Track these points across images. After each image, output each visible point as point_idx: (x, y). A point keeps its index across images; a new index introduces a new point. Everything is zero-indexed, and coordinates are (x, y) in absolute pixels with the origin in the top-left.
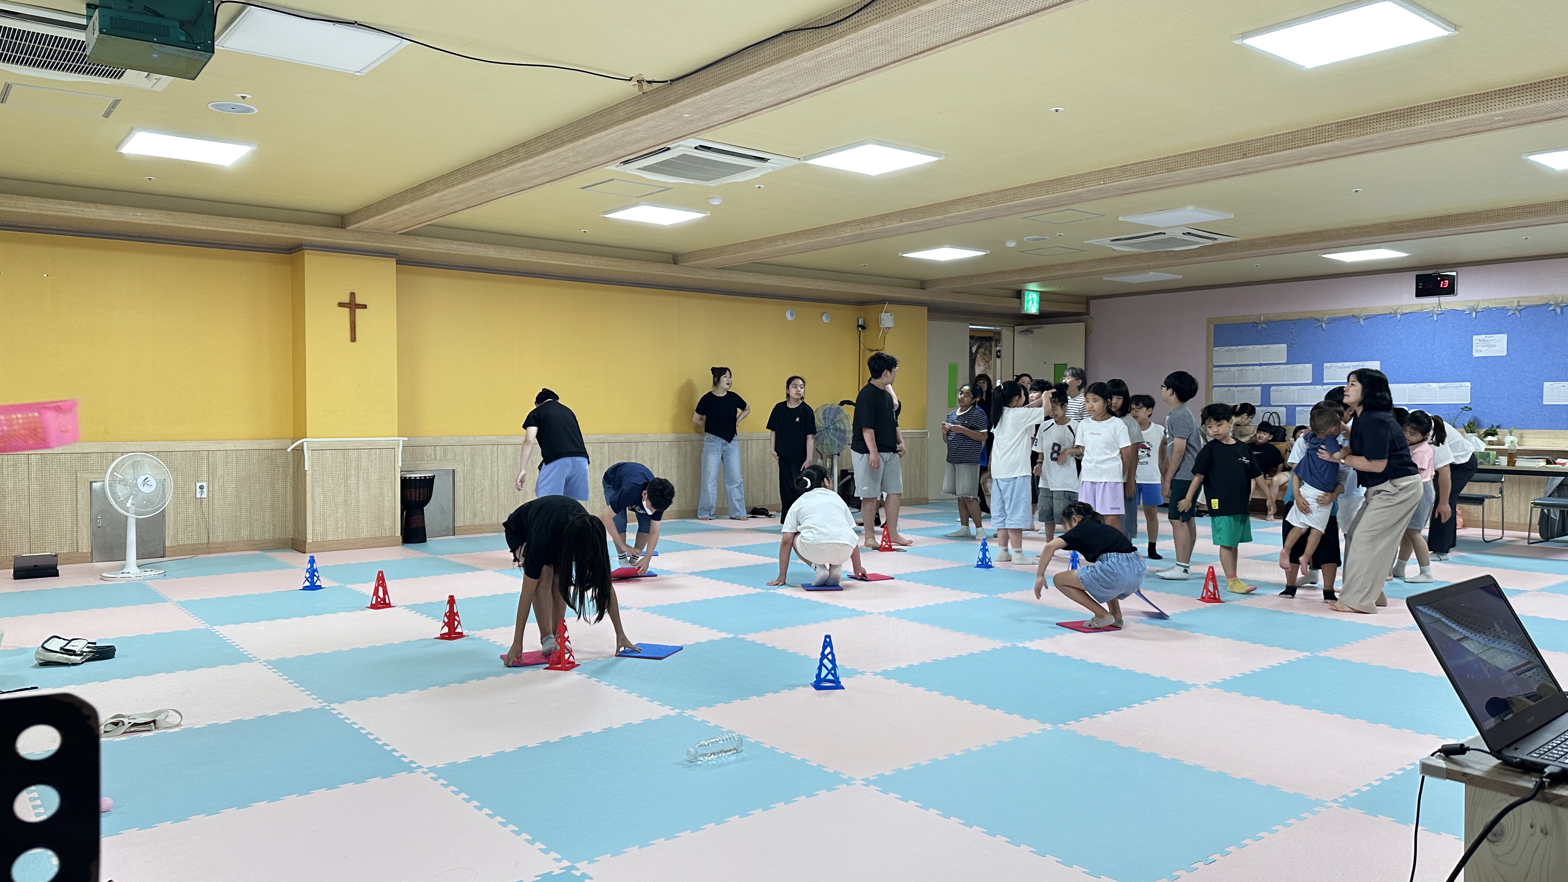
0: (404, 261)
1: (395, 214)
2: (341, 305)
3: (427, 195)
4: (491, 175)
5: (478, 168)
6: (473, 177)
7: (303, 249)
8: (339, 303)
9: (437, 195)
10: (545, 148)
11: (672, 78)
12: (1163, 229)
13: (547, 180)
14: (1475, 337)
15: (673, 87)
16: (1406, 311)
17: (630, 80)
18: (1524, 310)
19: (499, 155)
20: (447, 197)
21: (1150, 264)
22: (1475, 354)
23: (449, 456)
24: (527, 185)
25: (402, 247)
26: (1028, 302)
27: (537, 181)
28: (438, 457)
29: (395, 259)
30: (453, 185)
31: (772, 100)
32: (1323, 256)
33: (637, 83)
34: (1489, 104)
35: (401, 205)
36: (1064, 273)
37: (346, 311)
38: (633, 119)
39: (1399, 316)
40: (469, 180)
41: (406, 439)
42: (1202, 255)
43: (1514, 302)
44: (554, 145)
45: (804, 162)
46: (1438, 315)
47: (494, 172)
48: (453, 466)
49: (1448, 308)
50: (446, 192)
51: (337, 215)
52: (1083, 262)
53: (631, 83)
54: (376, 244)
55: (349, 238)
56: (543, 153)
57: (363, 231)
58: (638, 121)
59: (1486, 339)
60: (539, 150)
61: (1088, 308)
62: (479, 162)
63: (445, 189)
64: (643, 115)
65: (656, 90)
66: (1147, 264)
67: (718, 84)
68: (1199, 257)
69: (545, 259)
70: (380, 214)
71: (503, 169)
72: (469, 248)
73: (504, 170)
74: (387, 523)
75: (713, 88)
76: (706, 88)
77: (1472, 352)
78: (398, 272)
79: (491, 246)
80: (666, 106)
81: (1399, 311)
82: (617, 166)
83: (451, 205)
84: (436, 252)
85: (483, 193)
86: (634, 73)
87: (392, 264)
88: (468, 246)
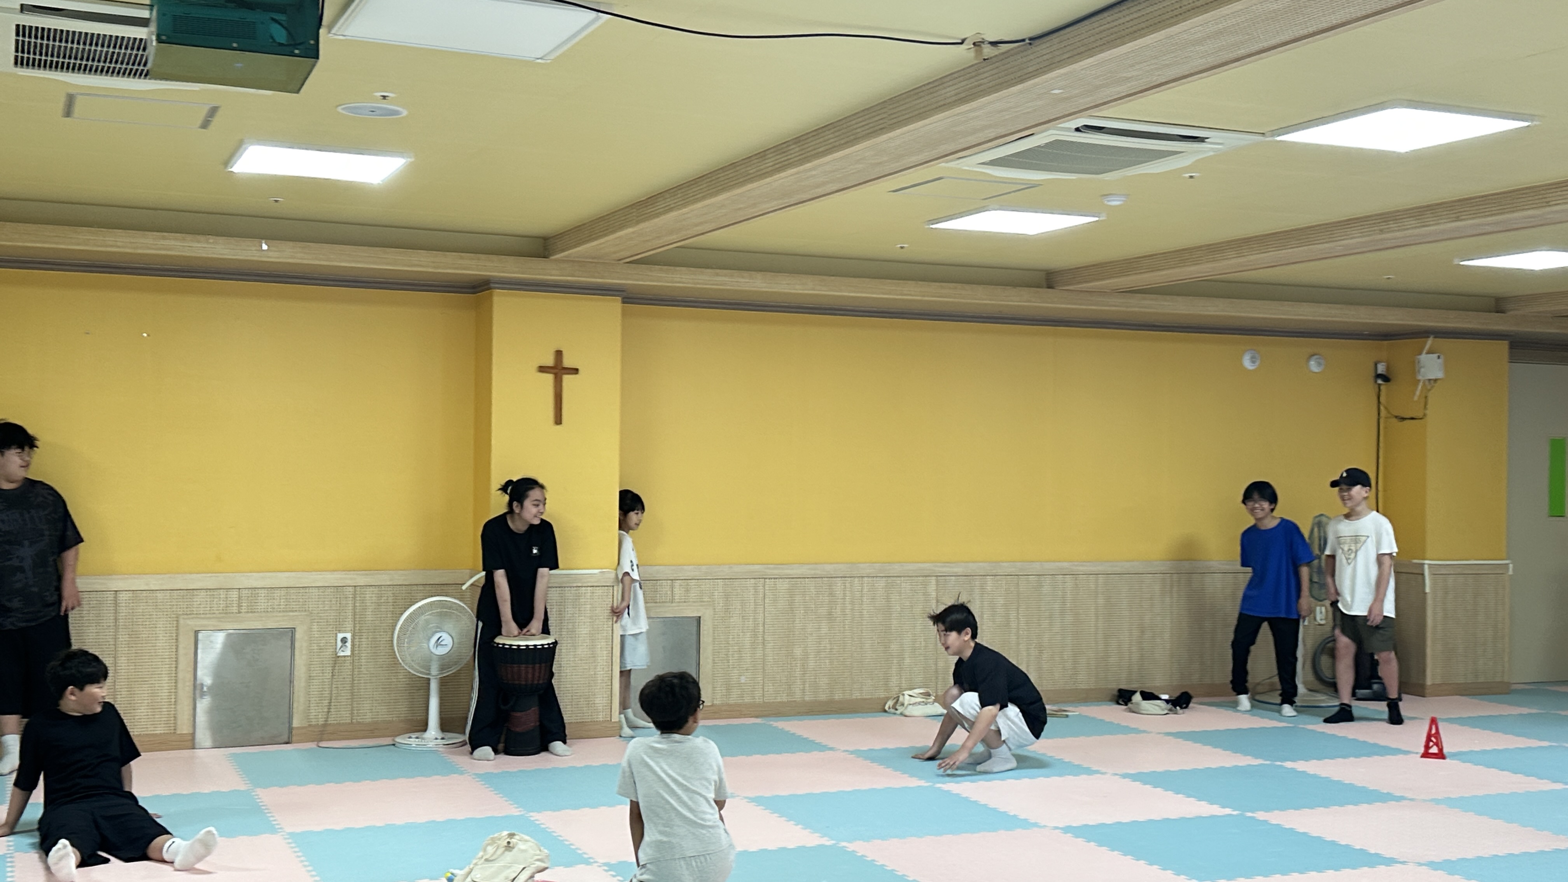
0: (631, 299)
1: (616, 238)
2: (542, 369)
3: (658, 215)
4: (750, 186)
5: (731, 175)
7: (489, 288)
8: (541, 367)
10: (830, 146)
11: (1031, 35)
13: (835, 188)
15: (1035, 49)
17: (961, 43)
19: (762, 154)
20: (689, 215)
24: (806, 196)
25: (629, 280)
27: (820, 191)
28: (677, 598)
29: (619, 299)
33: (973, 46)
35: (621, 227)
37: (549, 378)
38: (968, 101)
44: (842, 142)
45: (1270, 138)
48: (699, 611)
50: (684, 210)
51: (539, 238)
53: (963, 47)
54: (593, 279)
55: (554, 272)
56: (829, 153)
57: (573, 261)
58: (974, 104)
60: (820, 150)
62: (733, 165)
63: (684, 205)
64: (983, 96)
65: (1007, 55)
70: (595, 239)
71: (766, 178)
73: (768, 179)
74: (600, 701)
75: (1102, 51)
76: (1089, 51)
78: (624, 314)
79: (759, 275)
80: (1020, 82)
83: (697, 225)
84: (678, 287)
85: (740, 209)
86: (968, 32)
87: (615, 305)
88: (725, 276)
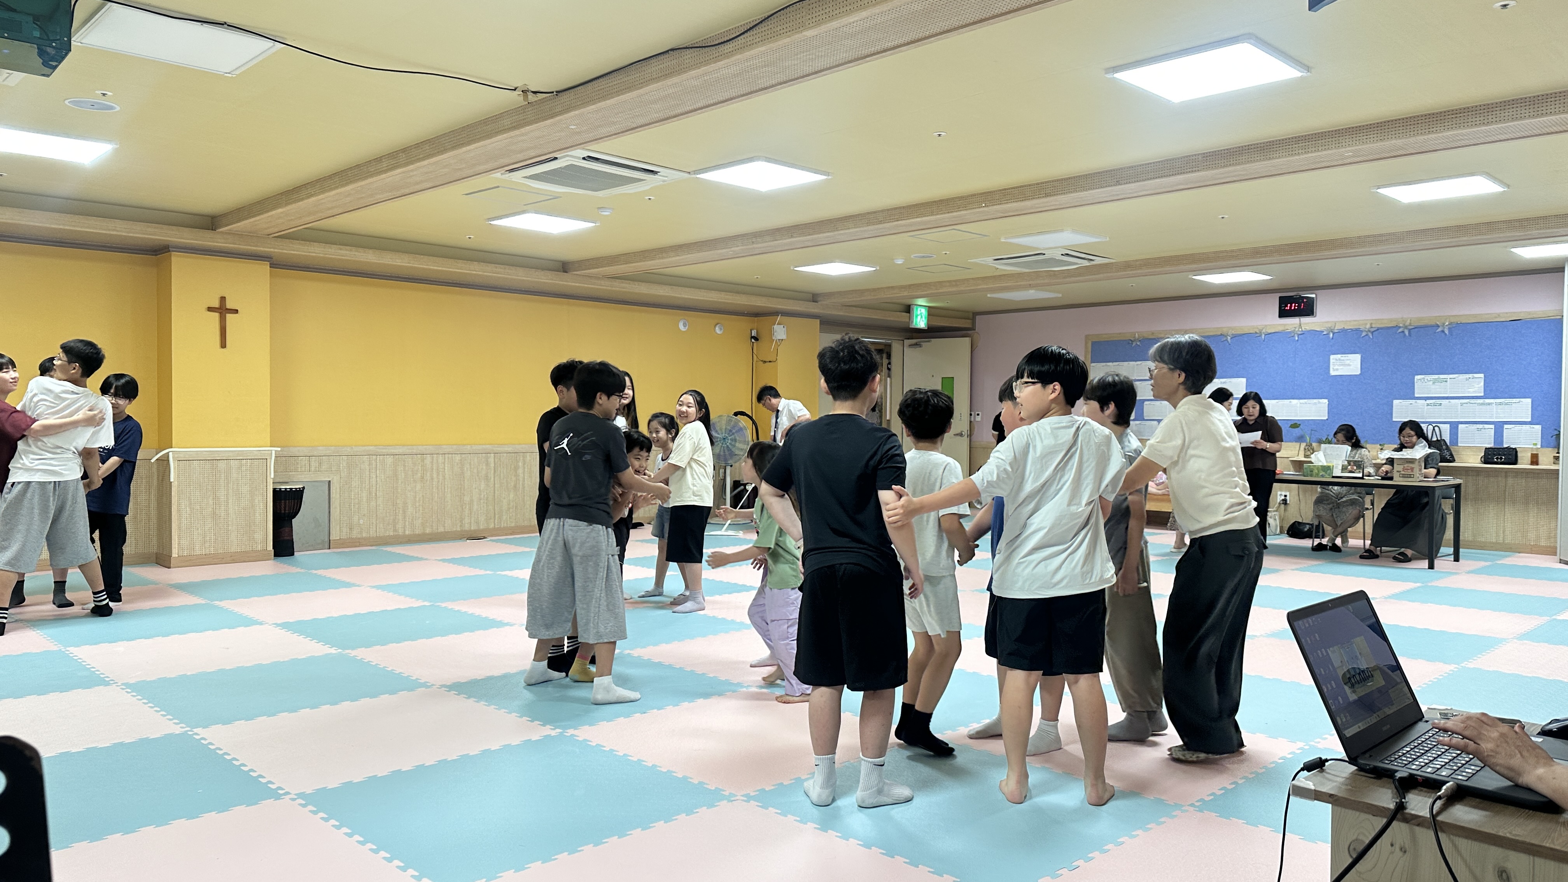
0: (276, 264)
1: (269, 217)
2: (210, 309)
3: (303, 199)
4: (370, 180)
5: (355, 173)
6: (351, 182)
7: (169, 251)
8: (208, 308)
9: (313, 199)
10: (427, 155)
11: (558, 89)
12: (1044, 249)
13: (428, 186)
14: (1332, 357)
15: (558, 99)
16: (1269, 331)
17: (515, 90)
18: (1376, 332)
19: (379, 159)
20: (323, 201)
21: (1031, 282)
22: (1332, 373)
23: (324, 467)
24: (407, 191)
25: (276, 250)
26: (917, 317)
27: (418, 187)
28: (313, 469)
29: (268, 264)
30: (331, 189)
31: (661, 115)
32: (1194, 277)
33: (521, 93)
34: (1341, 141)
35: (274, 208)
36: (951, 289)
37: (216, 316)
38: (518, 128)
39: (1263, 336)
40: (347, 184)
41: (279, 449)
42: (1080, 275)
43: (1366, 324)
44: (436, 152)
45: (694, 176)
46: (1299, 335)
47: (372, 177)
48: (329, 477)
49: (1308, 328)
50: (321, 197)
51: (208, 216)
52: (967, 280)
53: (516, 93)
54: (250, 247)
55: (219, 240)
56: (424, 160)
57: (235, 234)
58: (523, 130)
59: (1342, 358)
60: (421, 156)
61: (974, 323)
62: (358, 166)
63: (323, 192)
64: (528, 125)
65: (542, 101)
66: (1028, 283)
67: (604, 98)
68: (1076, 277)
69: (427, 265)
70: (253, 217)
71: (384, 173)
72: (348, 252)
73: (384, 176)
74: (259, 536)
75: (599, 102)
76: (592, 101)
77: (1329, 370)
78: (271, 275)
79: (371, 251)
80: (552, 117)
81: (1264, 331)
82: (502, 174)
83: (329, 209)
84: (313, 256)
85: (362, 198)
86: (519, 84)
87: (266, 267)
88: (346, 250)
